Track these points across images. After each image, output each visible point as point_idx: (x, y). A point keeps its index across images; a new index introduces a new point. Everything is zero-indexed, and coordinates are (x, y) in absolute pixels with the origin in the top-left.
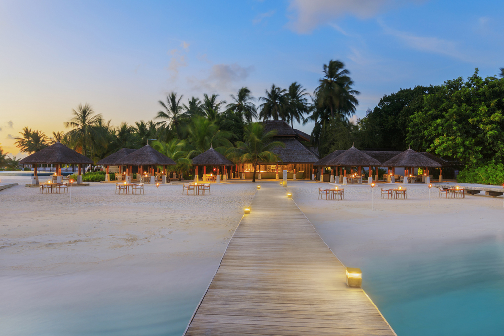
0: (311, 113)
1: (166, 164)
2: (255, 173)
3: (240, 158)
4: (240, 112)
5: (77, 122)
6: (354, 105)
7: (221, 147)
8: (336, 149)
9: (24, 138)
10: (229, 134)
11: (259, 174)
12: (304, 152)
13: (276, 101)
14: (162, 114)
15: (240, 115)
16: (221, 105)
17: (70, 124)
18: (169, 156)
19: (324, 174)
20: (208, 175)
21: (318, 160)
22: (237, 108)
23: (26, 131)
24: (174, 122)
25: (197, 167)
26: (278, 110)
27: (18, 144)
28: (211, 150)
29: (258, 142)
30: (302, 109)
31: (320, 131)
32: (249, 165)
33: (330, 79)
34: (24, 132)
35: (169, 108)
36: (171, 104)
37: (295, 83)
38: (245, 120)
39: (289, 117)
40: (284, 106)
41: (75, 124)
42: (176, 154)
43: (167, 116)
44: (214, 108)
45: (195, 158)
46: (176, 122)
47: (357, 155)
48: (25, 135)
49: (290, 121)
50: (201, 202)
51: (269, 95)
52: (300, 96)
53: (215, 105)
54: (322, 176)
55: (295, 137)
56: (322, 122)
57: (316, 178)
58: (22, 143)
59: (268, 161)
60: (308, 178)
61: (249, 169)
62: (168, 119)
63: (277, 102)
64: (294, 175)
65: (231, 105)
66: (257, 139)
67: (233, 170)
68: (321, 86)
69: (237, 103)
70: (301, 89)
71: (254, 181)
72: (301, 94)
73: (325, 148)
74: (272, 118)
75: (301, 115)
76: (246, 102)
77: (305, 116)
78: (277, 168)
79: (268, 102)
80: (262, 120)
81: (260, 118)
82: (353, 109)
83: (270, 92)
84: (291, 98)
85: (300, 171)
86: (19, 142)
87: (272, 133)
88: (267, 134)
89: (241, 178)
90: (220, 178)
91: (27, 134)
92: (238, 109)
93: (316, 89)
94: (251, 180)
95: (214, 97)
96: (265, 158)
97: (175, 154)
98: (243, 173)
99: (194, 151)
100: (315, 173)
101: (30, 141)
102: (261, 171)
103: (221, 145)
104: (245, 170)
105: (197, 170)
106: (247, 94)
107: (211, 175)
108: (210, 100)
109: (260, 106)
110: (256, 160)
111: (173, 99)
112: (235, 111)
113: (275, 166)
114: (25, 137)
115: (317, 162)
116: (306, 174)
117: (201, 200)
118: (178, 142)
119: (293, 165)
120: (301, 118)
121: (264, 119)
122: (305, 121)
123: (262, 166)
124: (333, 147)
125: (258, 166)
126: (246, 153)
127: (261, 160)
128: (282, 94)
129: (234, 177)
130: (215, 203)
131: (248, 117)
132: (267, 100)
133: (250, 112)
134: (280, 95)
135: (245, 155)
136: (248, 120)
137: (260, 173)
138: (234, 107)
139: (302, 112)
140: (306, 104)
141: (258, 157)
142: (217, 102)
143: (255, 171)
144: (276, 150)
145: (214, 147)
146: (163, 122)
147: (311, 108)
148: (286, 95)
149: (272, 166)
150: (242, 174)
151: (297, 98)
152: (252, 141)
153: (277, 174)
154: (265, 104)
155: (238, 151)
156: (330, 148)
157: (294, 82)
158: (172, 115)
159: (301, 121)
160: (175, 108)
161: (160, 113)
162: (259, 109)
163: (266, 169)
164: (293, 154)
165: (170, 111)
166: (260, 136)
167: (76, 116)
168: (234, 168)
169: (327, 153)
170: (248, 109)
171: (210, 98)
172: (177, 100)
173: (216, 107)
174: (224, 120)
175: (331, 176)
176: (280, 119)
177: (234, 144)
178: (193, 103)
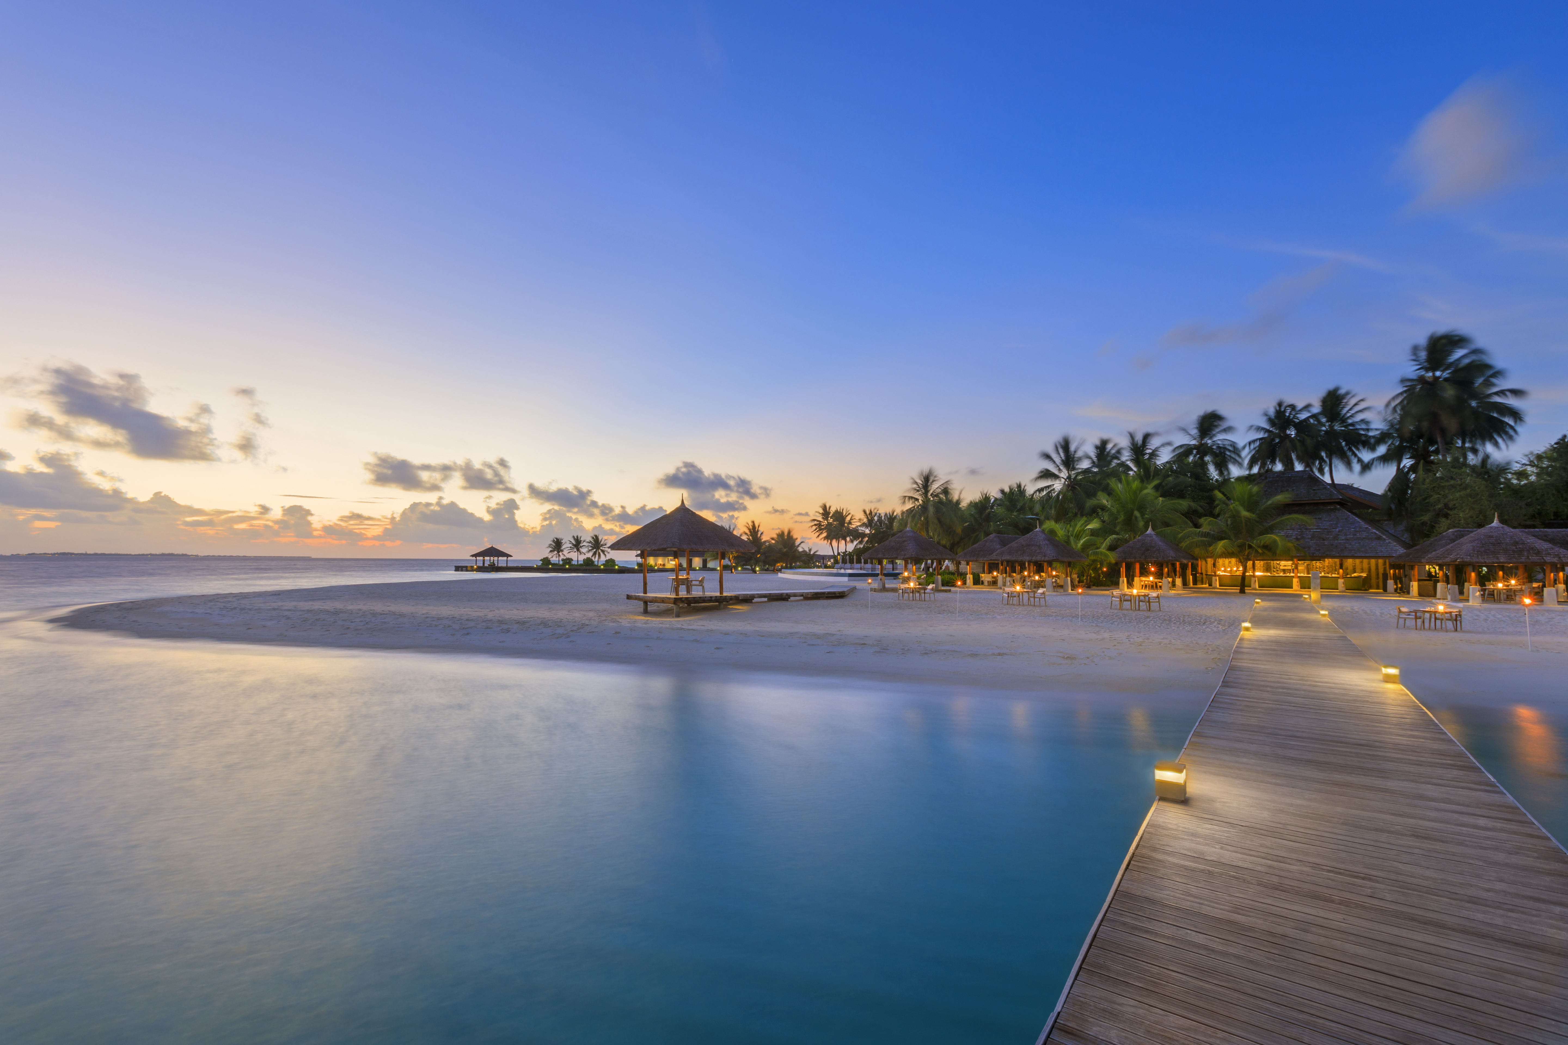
0: (1382, 450)
1: (1070, 560)
2: (1243, 577)
3: (1211, 548)
4: (1201, 458)
5: (916, 496)
6: (1511, 422)
7: (1168, 530)
8: (1454, 527)
9: (822, 520)
10: (1184, 504)
11: (1253, 579)
12: (1364, 534)
13: (1288, 432)
14: (1046, 474)
15: (1203, 466)
16: (1162, 449)
17: (907, 499)
18: (1074, 547)
19: (1419, 580)
20: (1143, 579)
21: (1401, 550)
22: (1195, 452)
23: (824, 507)
24: (1068, 485)
25: (1124, 564)
26: (1294, 449)
27: (814, 528)
28: (1150, 536)
29: (1248, 520)
30: (1358, 443)
31: (1408, 487)
32: (1227, 561)
33: (1430, 374)
34: (821, 511)
35: (1058, 460)
36: (1062, 455)
37: (1337, 389)
38: (1213, 473)
39: (1322, 460)
40: (1309, 441)
41: (914, 498)
42: (1084, 542)
43: (1056, 477)
44: (1147, 457)
45: (1119, 549)
46: (1072, 485)
47: (1508, 540)
48: (823, 514)
49: (1327, 469)
50: (1148, 620)
51: (1271, 421)
52: (1349, 415)
53: (1148, 451)
54: (1415, 586)
55: (1338, 503)
56: (1413, 468)
57: (1401, 589)
58: (819, 527)
59: (1274, 553)
60: (1378, 588)
61: (1229, 568)
62: (1058, 482)
63: (1292, 432)
64: (1341, 581)
65: (1181, 446)
66: (1245, 513)
67: (1192, 571)
68: (1405, 392)
69: (1194, 442)
70: (1353, 401)
71: (1242, 591)
72: (1352, 412)
73: (1424, 524)
74: (1279, 467)
75: (1356, 455)
76: (1215, 439)
77: (1366, 456)
78: (1296, 568)
79: (1269, 436)
80: (1255, 470)
81: (1251, 467)
82: (1507, 433)
83: (1272, 412)
84: (1327, 421)
85: (1355, 575)
86: (815, 525)
87: (1281, 498)
88: (1270, 502)
89: (1210, 585)
90: (1170, 585)
91: (826, 513)
92: (1198, 453)
93: (1394, 398)
94: (1237, 590)
95: (1147, 437)
96: (1266, 547)
97: (1082, 542)
98: (1215, 575)
99: (1114, 536)
100: (1396, 579)
101: (829, 524)
102: (1258, 574)
103: (1167, 525)
104: (1219, 570)
105: (1123, 570)
106: (1216, 423)
107: (1151, 578)
108: (1140, 442)
109: (1250, 443)
110: (1246, 553)
111: (1065, 445)
112: (1191, 458)
113: (1290, 563)
114: (823, 518)
115: (1400, 556)
116: (1374, 581)
117: (1148, 617)
118: (1087, 523)
119: (1337, 561)
120: (1355, 460)
121: (1260, 469)
122: (1366, 467)
123: (1259, 564)
124: (1444, 522)
125: (1250, 563)
126: (1222, 539)
127: (1257, 551)
128: (1303, 416)
129: (1195, 583)
130: (1175, 623)
131: (1221, 466)
132: (1267, 431)
133: (1223, 457)
134: (1297, 418)
135: (1221, 543)
136: (1221, 473)
137: (1254, 576)
138: (1187, 451)
139: (1358, 449)
140: (1368, 430)
141: (1250, 547)
142: (1154, 443)
143: (1244, 573)
144: (1291, 532)
145: (1153, 529)
146: (1048, 487)
147: (1382, 438)
148: (1314, 416)
149: (1283, 563)
150: (1214, 578)
151: (1343, 420)
152: (1235, 516)
153: (1295, 581)
154: (1260, 439)
155: (1206, 535)
156: (1437, 526)
157: (1331, 386)
158: (1064, 474)
159: (1357, 467)
160: (1069, 461)
161: (1042, 472)
162: (1247, 450)
163: (1268, 569)
164: (1336, 538)
165: (1062, 467)
166: (1251, 505)
167: (915, 486)
168: (1194, 568)
169: (1428, 536)
170: (1221, 453)
171: (1139, 438)
172: (1072, 448)
173: (1154, 455)
174: (1170, 478)
175: (1439, 585)
176: (1299, 467)
177: (1192, 522)
178: (1101, 448)
